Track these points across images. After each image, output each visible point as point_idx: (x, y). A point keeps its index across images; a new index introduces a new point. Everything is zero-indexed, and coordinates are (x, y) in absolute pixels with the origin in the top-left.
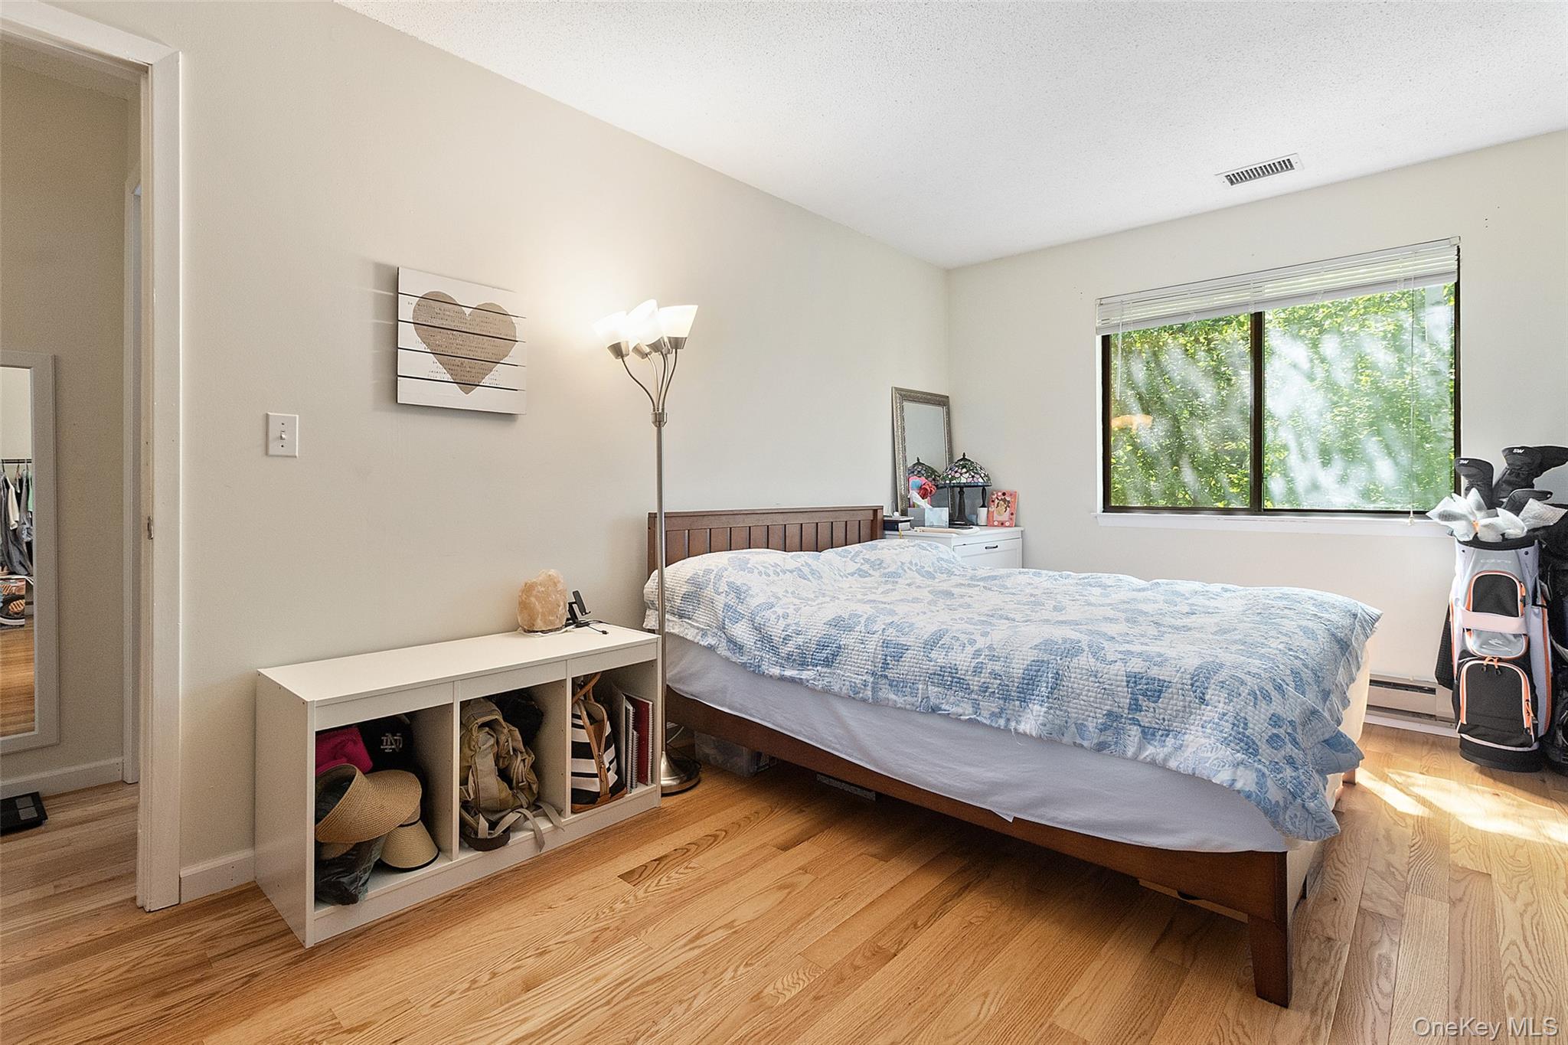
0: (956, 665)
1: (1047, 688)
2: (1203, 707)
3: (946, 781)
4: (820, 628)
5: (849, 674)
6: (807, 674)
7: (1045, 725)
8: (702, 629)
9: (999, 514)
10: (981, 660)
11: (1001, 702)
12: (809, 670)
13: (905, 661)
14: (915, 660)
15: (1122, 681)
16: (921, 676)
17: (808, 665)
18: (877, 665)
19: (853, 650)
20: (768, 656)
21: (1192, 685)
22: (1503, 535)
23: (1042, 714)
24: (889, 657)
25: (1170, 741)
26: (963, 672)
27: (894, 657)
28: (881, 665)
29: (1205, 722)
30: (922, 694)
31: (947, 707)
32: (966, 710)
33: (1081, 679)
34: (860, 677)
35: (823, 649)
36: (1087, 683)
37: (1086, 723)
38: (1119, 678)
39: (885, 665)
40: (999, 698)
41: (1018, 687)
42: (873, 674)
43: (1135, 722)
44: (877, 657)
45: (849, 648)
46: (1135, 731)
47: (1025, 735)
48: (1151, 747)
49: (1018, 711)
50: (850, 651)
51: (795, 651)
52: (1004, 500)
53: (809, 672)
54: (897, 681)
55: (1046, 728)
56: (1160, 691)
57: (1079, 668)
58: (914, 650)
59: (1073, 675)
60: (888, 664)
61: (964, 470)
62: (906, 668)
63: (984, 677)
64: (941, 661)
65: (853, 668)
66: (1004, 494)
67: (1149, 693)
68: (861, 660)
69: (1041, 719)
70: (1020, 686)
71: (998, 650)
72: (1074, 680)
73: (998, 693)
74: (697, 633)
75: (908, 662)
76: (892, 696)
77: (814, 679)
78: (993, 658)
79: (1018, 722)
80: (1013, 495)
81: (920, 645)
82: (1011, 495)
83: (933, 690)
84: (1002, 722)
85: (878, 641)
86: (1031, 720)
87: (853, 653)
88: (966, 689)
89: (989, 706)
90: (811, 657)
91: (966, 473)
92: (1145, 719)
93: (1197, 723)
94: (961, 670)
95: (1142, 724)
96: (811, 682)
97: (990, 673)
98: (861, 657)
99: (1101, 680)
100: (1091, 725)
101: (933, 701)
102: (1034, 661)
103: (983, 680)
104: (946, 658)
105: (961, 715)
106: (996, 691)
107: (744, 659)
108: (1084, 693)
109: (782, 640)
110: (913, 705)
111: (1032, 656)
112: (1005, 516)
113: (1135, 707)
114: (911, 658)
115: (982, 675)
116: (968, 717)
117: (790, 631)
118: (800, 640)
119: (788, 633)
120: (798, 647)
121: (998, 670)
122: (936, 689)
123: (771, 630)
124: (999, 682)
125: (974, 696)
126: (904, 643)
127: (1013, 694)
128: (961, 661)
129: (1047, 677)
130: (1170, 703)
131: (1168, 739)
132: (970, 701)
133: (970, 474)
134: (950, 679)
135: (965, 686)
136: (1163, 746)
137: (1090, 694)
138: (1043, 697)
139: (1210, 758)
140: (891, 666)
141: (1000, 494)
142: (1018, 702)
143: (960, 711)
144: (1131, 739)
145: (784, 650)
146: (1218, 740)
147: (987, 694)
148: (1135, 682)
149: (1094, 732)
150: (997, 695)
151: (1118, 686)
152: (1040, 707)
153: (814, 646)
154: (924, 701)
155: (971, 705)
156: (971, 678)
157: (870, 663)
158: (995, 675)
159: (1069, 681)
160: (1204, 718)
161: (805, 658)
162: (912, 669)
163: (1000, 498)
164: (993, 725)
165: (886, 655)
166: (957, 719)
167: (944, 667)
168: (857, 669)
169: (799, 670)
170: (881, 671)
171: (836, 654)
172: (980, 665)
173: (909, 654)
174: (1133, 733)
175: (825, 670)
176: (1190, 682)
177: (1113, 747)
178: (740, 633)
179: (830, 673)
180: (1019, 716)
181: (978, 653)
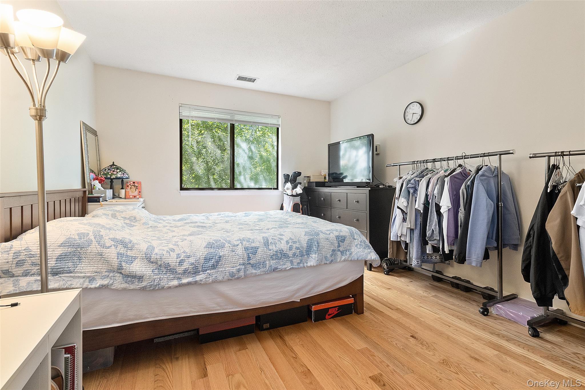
0: (282, 249)
1: (316, 247)
2: (355, 241)
3: (279, 298)
4: (203, 250)
5: (228, 269)
6: (198, 278)
7: (318, 260)
8: (89, 277)
9: (132, 192)
10: (290, 245)
11: (300, 258)
12: (201, 274)
13: (259, 254)
14: (263, 252)
15: (335, 239)
16: (267, 258)
17: (200, 272)
18: (245, 259)
19: (229, 256)
20: (166, 276)
21: (351, 235)
22: (296, 193)
23: (317, 257)
24: (250, 254)
25: (348, 253)
26: (286, 251)
27: (253, 253)
28: (247, 259)
29: (357, 244)
30: (269, 265)
31: (281, 267)
32: (288, 266)
33: (324, 242)
34: (235, 268)
35: (209, 261)
36: (326, 242)
37: (327, 255)
38: (334, 238)
39: (249, 258)
40: (300, 257)
41: (306, 250)
42: (243, 264)
43: (339, 250)
44: (244, 256)
45: (226, 256)
46: (339, 253)
47: (311, 266)
48: (344, 256)
49: (307, 259)
50: (227, 258)
51: (190, 267)
52: (134, 186)
53: (201, 276)
54: (256, 264)
55: (319, 261)
56: (344, 239)
57: (322, 238)
58: (261, 248)
59: (322, 241)
60: (250, 257)
61: (118, 171)
62: (260, 256)
63: (294, 250)
64: (275, 249)
65: (230, 265)
66: (134, 183)
67: (342, 241)
68: (235, 260)
69: (317, 259)
70: (307, 250)
71: (294, 239)
72: (323, 243)
73: (299, 255)
74: (84, 281)
75: (261, 254)
76: (254, 271)
77: (206, 278)
78: (295, 242)
79: (307, 263)
80: (139, 183)
81: (263, 245)
82: (138, 183)
83: (272, 262)
84: (301, 265)
85: (242, 249)
86: (312, 260)
87: (229, 257)
88: (287, 257)
89: (296, 261)
90: (201, 267)
91: (120, 172)
92: (341, 249)
93: (354, 245)
94: (285, 250)
95: (341, 250)
96: (204, 280)
97: (295, 248)
98: (234, 259)
99: (330, 240)
100: (328, 256)
101: (274, 266)
102: (308, 240)
103: (293, 252)
104: (276, 247)
105: (286, 268)
106: (299, 254)
107: (144, 284)
108: (326, 246)
109: (178, 264)
110: (264, 272)
111: (307, 238)
112: (136, 193)
113: (339, 246)
114: (261, 252)
115: (293, 250)
116: (290, 268)
117: (182, 257)
118: (192, 260)
119: (181, 259)
120: (192, 264)
121: (298, 246)
122: (275, 261)
123: (168, 260)
124: (299, 250)
125: (290, 259)
126: (255, 246)
127: (304, 253)
128: (283, 247)
129: (315, 244)
130: (347, 242)
131: (347, 253)
132: (289, 261)
133: (122, 173)
134: (281, 255)
135: (287, 256)
136: (347, 255)
137: (328, 245)
138: (315, 251)
139: (363, 254)
140: (252, 258)
141: (131, 183)
142: (306, 256)
143: (286, 266)
144: (338, 256)
145: (180, 269)
146: (363, 249)
147: (295, 256)
148: (338, 238)
149: (330, 258)
150: (299, 256)
151: (334, 241)
152: (315, 255)
153: (203, 261)
154: (270, 268)
155: (290, 263)
156: (289, 252)
157: (241, 260)
158: (297, 248)
159: (321, 243)
160: (355, 244)
161: (198, 269)
162: (263, 256)
163: (131, 185)
164: (299, 267)
165: (249, 254)
166: (285, 270)
167: (277, 251)
168: (233, 265)
169: (192, 277)
170: (247, 262)
171: (219, 261)
172: (291, 247)
173: (260, 250)
174: (339, 254)
175: (212, 271)
176: (350, 235)
177: (334, 260)
178: (138, 269)
179: (215, 272)
180: (307, 260)
181: (287, 242)
